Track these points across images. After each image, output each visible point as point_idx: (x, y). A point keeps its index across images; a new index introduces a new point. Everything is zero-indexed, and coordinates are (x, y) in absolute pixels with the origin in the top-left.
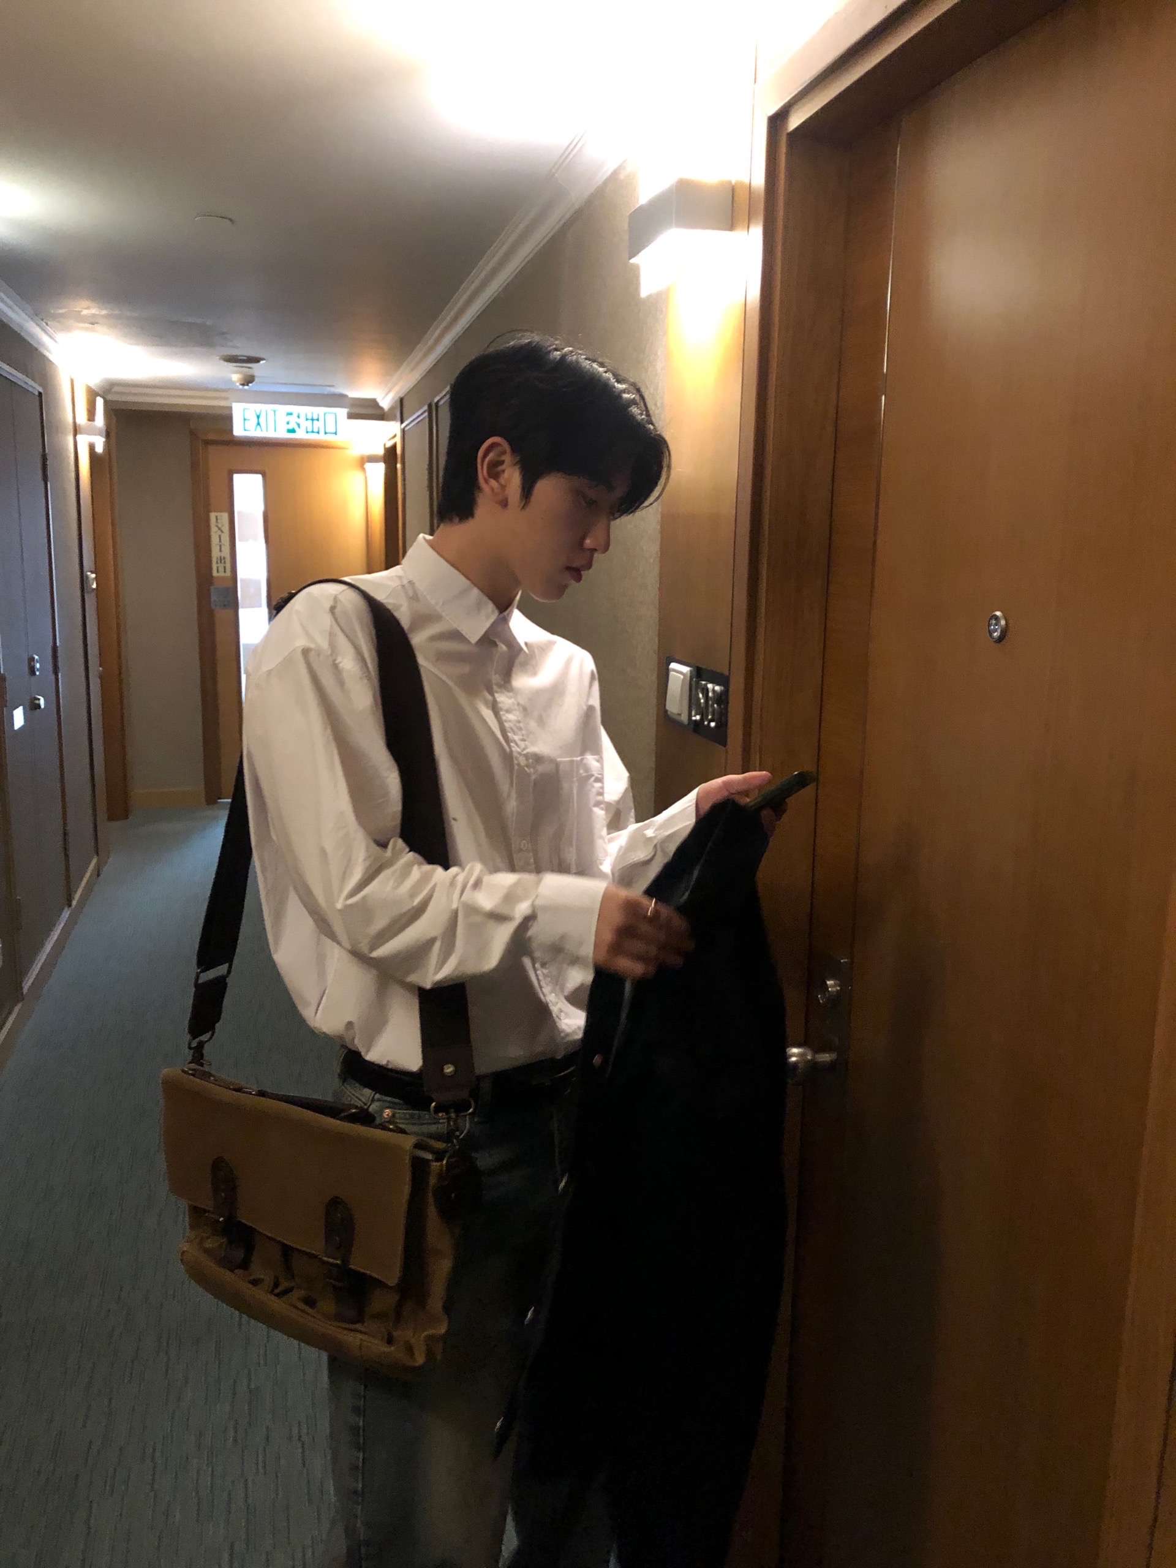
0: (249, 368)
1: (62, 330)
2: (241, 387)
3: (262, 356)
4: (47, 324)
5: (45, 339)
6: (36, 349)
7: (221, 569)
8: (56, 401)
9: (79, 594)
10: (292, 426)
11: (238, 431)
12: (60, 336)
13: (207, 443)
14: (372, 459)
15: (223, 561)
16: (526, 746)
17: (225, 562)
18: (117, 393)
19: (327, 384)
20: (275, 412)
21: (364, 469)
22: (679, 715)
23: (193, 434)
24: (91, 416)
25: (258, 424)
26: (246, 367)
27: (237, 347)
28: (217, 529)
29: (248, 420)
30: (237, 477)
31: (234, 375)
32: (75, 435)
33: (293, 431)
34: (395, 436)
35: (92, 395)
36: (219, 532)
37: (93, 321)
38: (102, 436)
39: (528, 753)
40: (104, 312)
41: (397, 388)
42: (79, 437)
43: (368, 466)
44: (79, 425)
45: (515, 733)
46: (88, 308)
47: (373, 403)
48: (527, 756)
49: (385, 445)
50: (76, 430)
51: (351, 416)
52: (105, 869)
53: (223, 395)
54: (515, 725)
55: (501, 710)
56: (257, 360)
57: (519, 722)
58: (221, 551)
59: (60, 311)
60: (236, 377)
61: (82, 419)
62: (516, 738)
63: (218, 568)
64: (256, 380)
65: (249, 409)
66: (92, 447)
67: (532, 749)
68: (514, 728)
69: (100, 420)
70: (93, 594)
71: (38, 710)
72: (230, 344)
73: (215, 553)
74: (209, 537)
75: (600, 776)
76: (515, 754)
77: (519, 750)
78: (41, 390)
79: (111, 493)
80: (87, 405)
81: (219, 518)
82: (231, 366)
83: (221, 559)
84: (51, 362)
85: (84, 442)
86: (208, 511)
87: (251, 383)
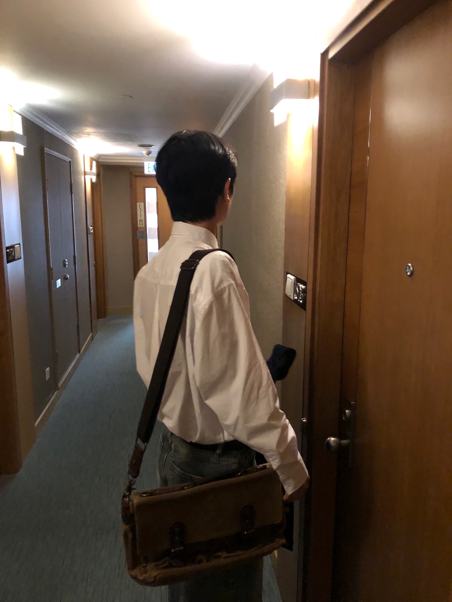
2: (147, 155)
5: (72, 141)
6: (69, 145)
7: (141, 224)
8: (76, 164)
11: (147, 172)
12: (78, 140)
13: (136, 176)
15: (142, 221)
17: (142, 222)
18: (102, 159)
22: (290, 296)
23: (131, 173)
24: (91, 168)
26: (148, 149)
27: (143, 141)
28: (139, 209)
29: (150, 168)
30: (147, 189)
31: (144, 151)
32: (85, 175)
35: (92, 159)
36: (140, 210)
37: (89, 134)
38: (95, 176)
42: (86, 176)
44: (86, 172)
46: (89, 130)
50: (85, 173)
52: (94, 338)
53: (141, 158)
56: (151, 146)
58: (141, 217)
61: (88, 170)
63: (140, 223)
64: (152, 153)
65: (150, 164)
66: (91, 180)
69: (94, 170)
70: (92, 235)
71: (67, 279)
72: (140, 140)
73: (139, 218)
74: (137, 212)
78: (70, 160)
80: (90, 164)
81: (140, 205)
82: (142, 148)
83: (141, 220)
84: (75, 149)
85: (88, 178)
86: (136, 202)
87: (150, 154)
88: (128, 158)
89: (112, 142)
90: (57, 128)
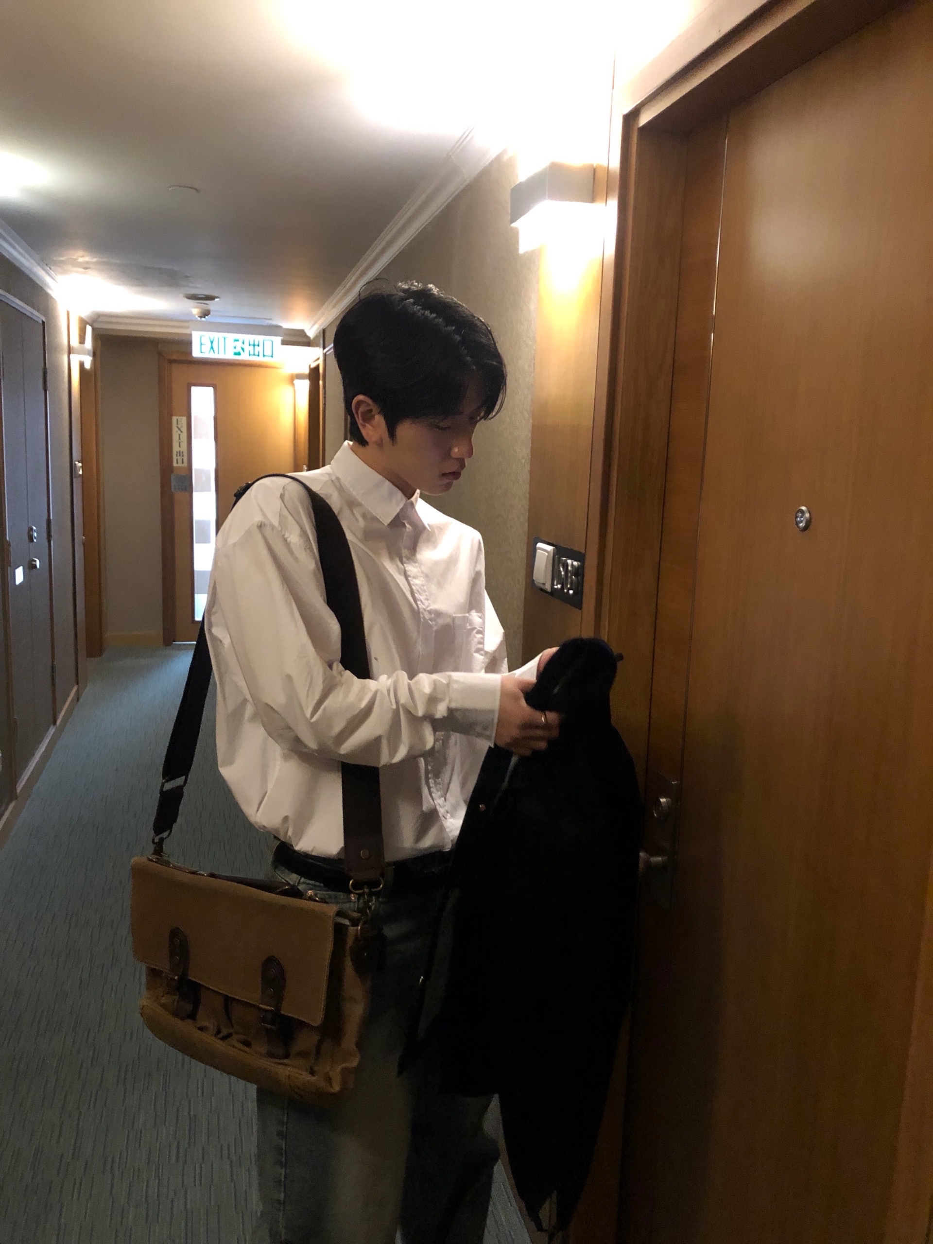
0: (207, 304)
1: (62, 273)
2: (199, 319)
3: (216, 295)
4: (50, 268)
5: (48, 279)
6: (41, 287)
7: (180, 461)
8: (55, 328)
9: (68, 479)
10: (239, 350)
11: (196, 353)
12: (60, 278)
13: (171, 362)
14: (300, 377)
15: (181, 455)
16: (429, 604)
17: (183, 456)
18: (102, 322)
19: (266, 317)
20: (225, 339)
21: (293, 384)
22: (544, 584)
23: (160, 354)
24: (82, 340)
25: (212, 348)
26: (205, 304)
27: (197, 288)
28: (177, 429)
29: (204, 344)
30: (194, 389)
31: (194, 309)
32: (69, 353)
33: (239, 354)
34: (318, 359)
35: (83, 323)
36: (179, 432)
37: (86, 267)
38: (90, 356)
39: (431, 610)
40: (95, 260)
41: (320, 322)
42: (71, 356)
43: (296, 382)
44: (73, 347)
45: (420, 594)
46: (83, 257)
47: (301, 333)
48: (430, 612)
49: (310, 366)
50: (70, 351)
51: (284, 343)
52: (83, 695)
53: (187, 324)
54: (420, 588)
55: (410, 576)
56: (212, 298)
57: (423, 585)
58: (180, 446)
59: (62, 259)
60: (196, 311)
61: (75, 342)
62: (422, 598)
63: (177, 460)
64: (211, 313)
65: (205, 336)
66: (82, 365)
67: (434, 607)
68: (420, 590)
69: (89, 343)
70: (80, 480)
71: (34, 569)
72: (191, 285)
73: (176, 448)
74: (171, 435)
75: (481, 629)
76: (421, 610)
77: (424, 607)
78: (44, 320)
79: (96, 400)
80: (79, 331)
81: (179, 422)
82: (192, 303)
83: (180, 453)
84: (52, 297)
85: (75, 359)
86: (171, 415)
87: (207, 316)
88: (161, 323)
89: (132, 285)
90: (21, 250)
